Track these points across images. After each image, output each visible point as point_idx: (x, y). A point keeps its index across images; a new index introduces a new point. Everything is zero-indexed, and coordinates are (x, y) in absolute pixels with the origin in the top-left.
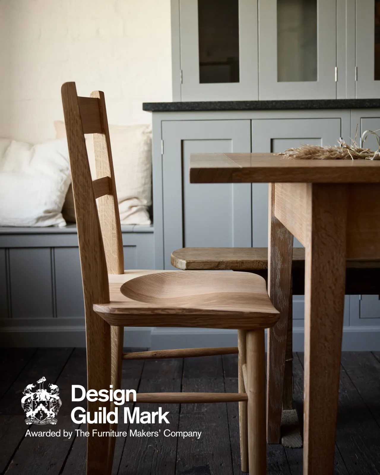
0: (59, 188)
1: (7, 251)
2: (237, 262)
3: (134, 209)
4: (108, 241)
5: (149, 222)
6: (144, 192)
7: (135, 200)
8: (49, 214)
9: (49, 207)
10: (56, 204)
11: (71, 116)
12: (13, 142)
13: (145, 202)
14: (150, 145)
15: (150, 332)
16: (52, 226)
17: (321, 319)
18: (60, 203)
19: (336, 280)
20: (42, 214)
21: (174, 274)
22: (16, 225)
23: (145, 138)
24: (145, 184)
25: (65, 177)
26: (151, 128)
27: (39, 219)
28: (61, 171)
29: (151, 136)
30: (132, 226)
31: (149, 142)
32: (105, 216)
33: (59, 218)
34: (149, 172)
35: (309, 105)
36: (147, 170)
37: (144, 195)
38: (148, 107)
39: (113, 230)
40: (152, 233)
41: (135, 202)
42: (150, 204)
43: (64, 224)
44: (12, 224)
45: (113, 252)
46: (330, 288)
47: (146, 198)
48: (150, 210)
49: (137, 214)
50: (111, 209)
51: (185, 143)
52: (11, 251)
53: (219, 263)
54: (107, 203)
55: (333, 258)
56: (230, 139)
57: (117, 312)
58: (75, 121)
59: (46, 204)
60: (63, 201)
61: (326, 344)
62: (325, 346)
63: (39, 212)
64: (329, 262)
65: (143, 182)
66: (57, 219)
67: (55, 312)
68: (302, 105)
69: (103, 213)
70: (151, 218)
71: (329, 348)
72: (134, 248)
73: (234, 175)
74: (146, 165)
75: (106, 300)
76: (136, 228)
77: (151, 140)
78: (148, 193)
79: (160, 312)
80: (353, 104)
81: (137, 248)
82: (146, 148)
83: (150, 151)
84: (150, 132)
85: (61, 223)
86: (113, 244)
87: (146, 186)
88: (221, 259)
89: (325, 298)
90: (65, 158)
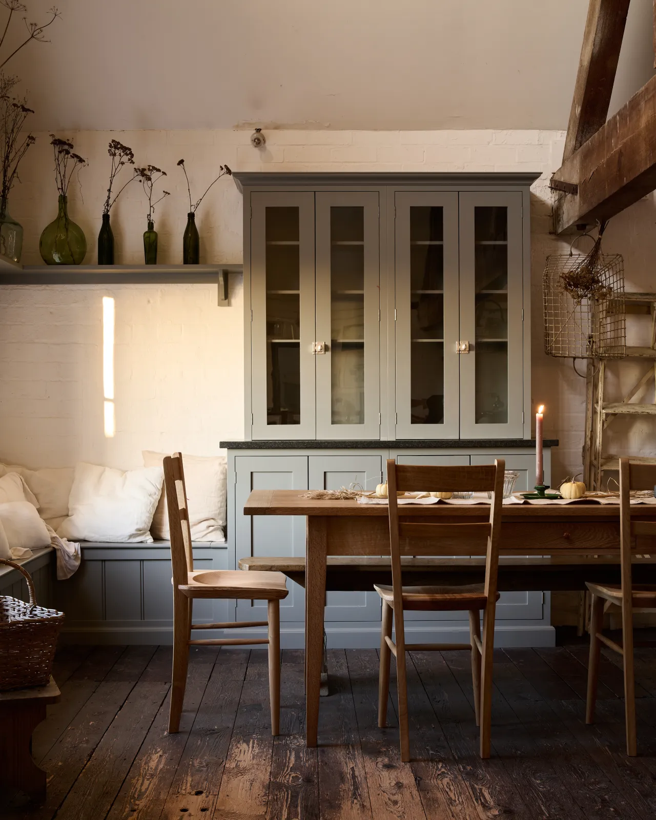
0: (148, 510)
1: (104, 563)
2: (284, 566)
3: (211, 528)
5: (224, 539)
6: (219, 514)
7: (212, 520)
8: (140, 532)
9: (140, 526)
10: (145, 523)
12: (107, 469)
13: (221, 523)
14: (225, 474)
15: (223, 632)
16: (141, 542)
18: (149, 523)
19: (321, 567)
20: (134, 532)
22: (111, 541)
23: (221, 468)
24: (221, 507)
25: (153, 501)
26: (226, 460)
27: (131, 536)
28: (150, 495)
29: (226, 466)
30: (209, 543)
31: (224, 472)
33: (148, 535)
34: (224, 497)
35: (355, 446)
36: (222, 495)
37: (220, 517)
38: (223, 445)
40: (226, 548)
41: (212, 522)
42: (224, 524)
43: (152, 540)
44: (108, 541)
46: (318, 571)
47: (221, 519)
48: (225, 530)
49: (214, 532)
51: (254, 474)
52: (107, 563)
53: (272, 567)
56: (292, 472)
57: (193, 589)
59: (137, 524)
60: (152, 521)
63: (132, 530)
64: (317, 557)
65: (219, 505)
66: (146, 536)
67: (143, 616)
68: (349, 445)
70: (226, 536)
72: (210, 561)
74: (222, 491)
75: (186, 583)
76: (213, 545)
77: (226, 470)
78: (223, 515)
79: (218, 589)
80: (390, 444)
81: (213, 561)
82: (222, 477)
83: (225, 479)
84: (225, 464)
85: (149, 539)
87: (221, 509)
88: (273, 564)
90: (153, 484)
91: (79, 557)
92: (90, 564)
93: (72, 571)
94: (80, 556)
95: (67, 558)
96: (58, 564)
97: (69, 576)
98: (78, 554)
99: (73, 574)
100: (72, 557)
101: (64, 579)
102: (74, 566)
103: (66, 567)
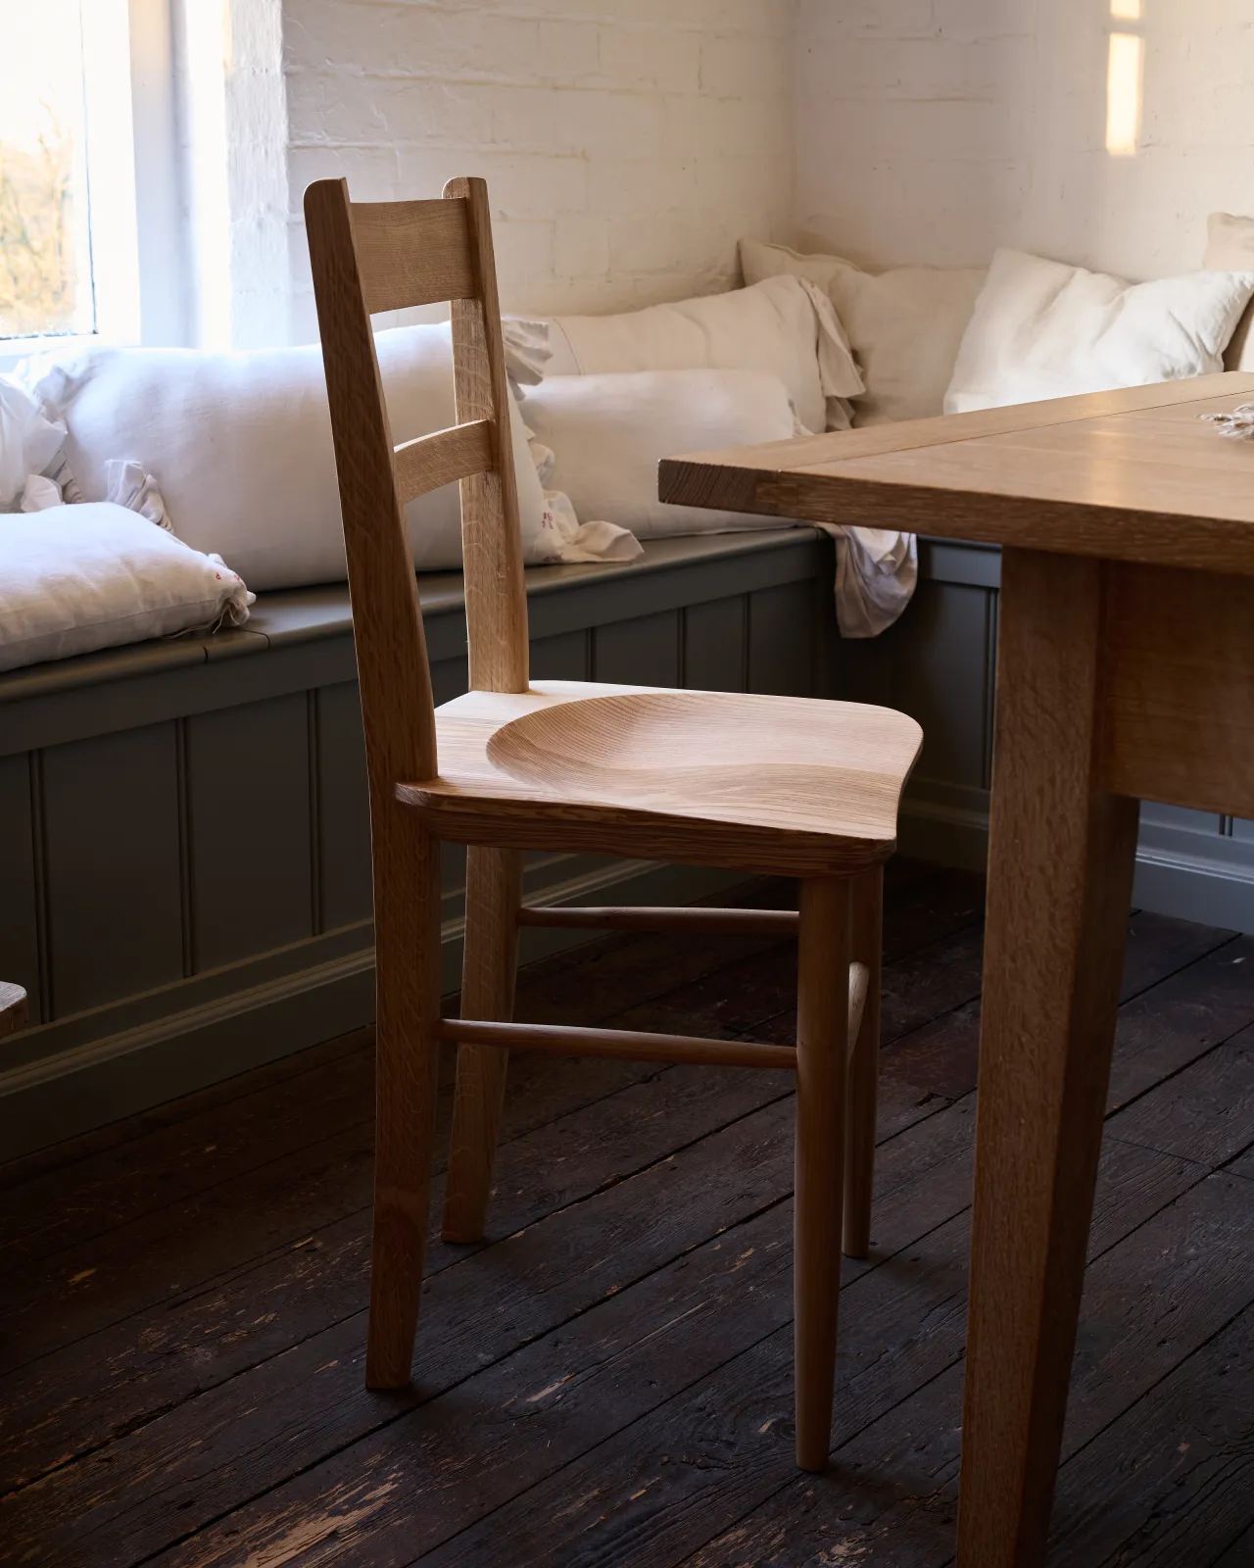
4: (485, 600)
11: (331, 274)
12: (1080, 275)
17: (1013, 959)
21: (669, 699)
32: (478, 531)
39: (498, 570)
45: (498, 630)
50: (495, 512)
54: (484, 495)
55: (1052, 781)
58: (342, 288)
61: (1024, 1039)
62: (1021, 1045)
69: (474, 522)
71: (1032, 1052)
73: (759, 490)
86: (498, 610)
89: (1026, 896)
90: (1189, 337)
91: (911, 570)
92: (952, 596)
93: (889, 613)
94: (915, 565)
95: (868, 570)
96: (839, 584)
97: (877, 630)
98: (907, 558)
99: (889, 623)
100: (883, 568)
101: (861, 635)
102: (894, 597)
103: (866, 599)
